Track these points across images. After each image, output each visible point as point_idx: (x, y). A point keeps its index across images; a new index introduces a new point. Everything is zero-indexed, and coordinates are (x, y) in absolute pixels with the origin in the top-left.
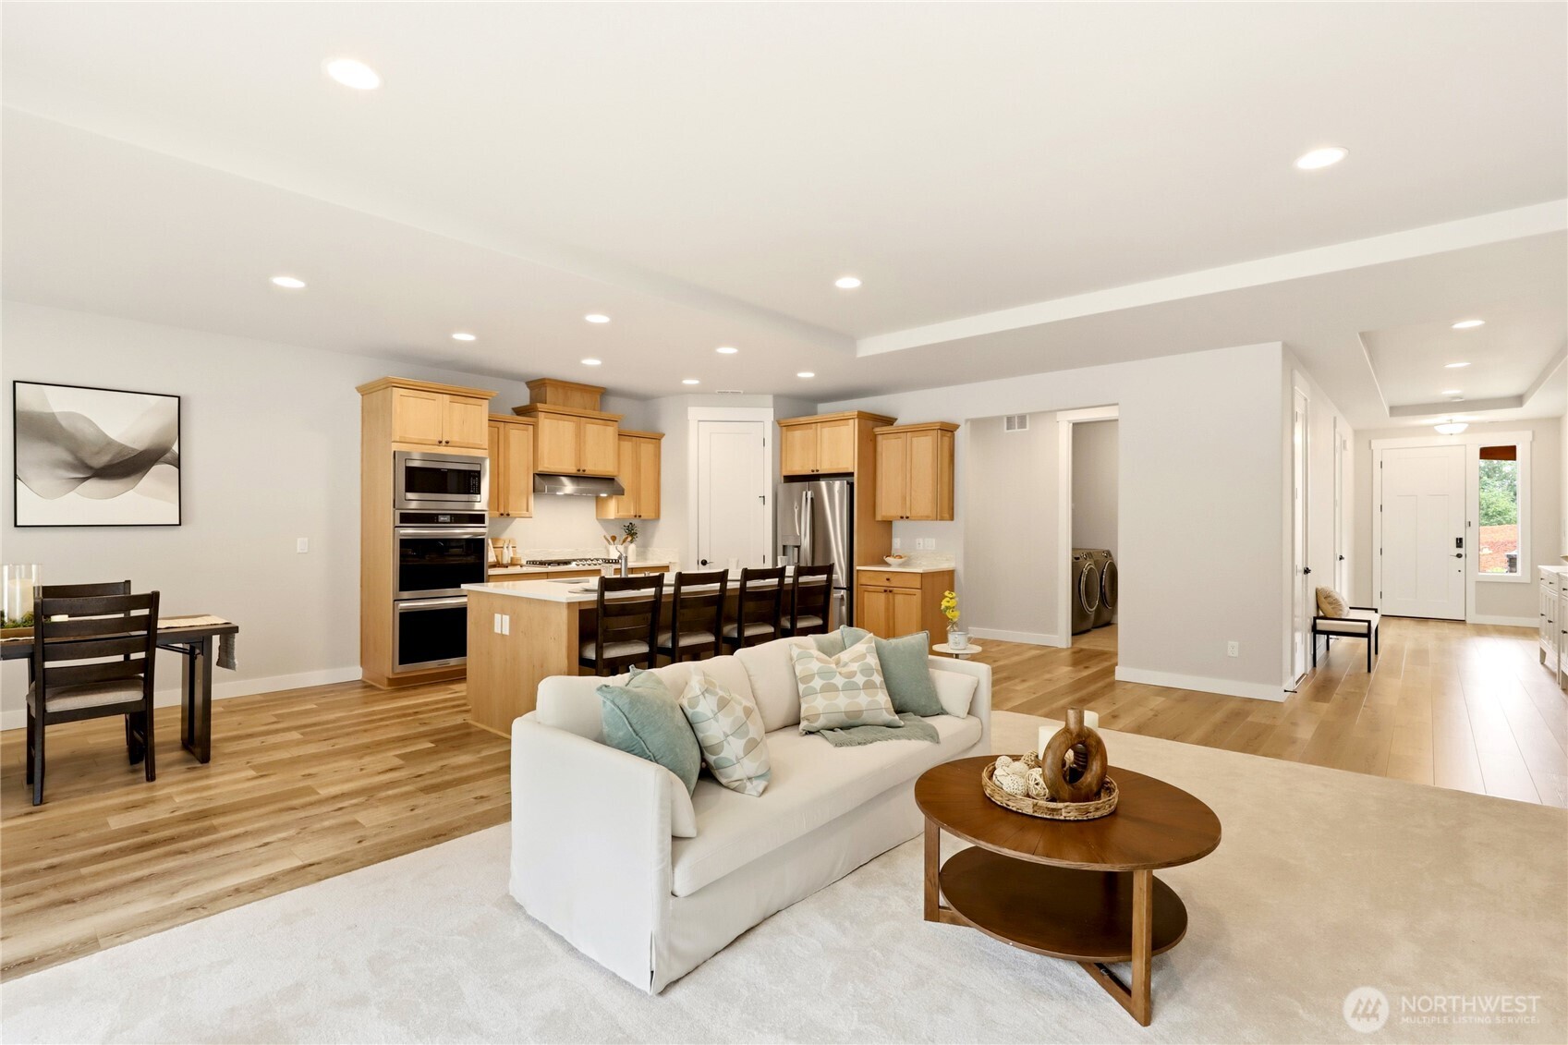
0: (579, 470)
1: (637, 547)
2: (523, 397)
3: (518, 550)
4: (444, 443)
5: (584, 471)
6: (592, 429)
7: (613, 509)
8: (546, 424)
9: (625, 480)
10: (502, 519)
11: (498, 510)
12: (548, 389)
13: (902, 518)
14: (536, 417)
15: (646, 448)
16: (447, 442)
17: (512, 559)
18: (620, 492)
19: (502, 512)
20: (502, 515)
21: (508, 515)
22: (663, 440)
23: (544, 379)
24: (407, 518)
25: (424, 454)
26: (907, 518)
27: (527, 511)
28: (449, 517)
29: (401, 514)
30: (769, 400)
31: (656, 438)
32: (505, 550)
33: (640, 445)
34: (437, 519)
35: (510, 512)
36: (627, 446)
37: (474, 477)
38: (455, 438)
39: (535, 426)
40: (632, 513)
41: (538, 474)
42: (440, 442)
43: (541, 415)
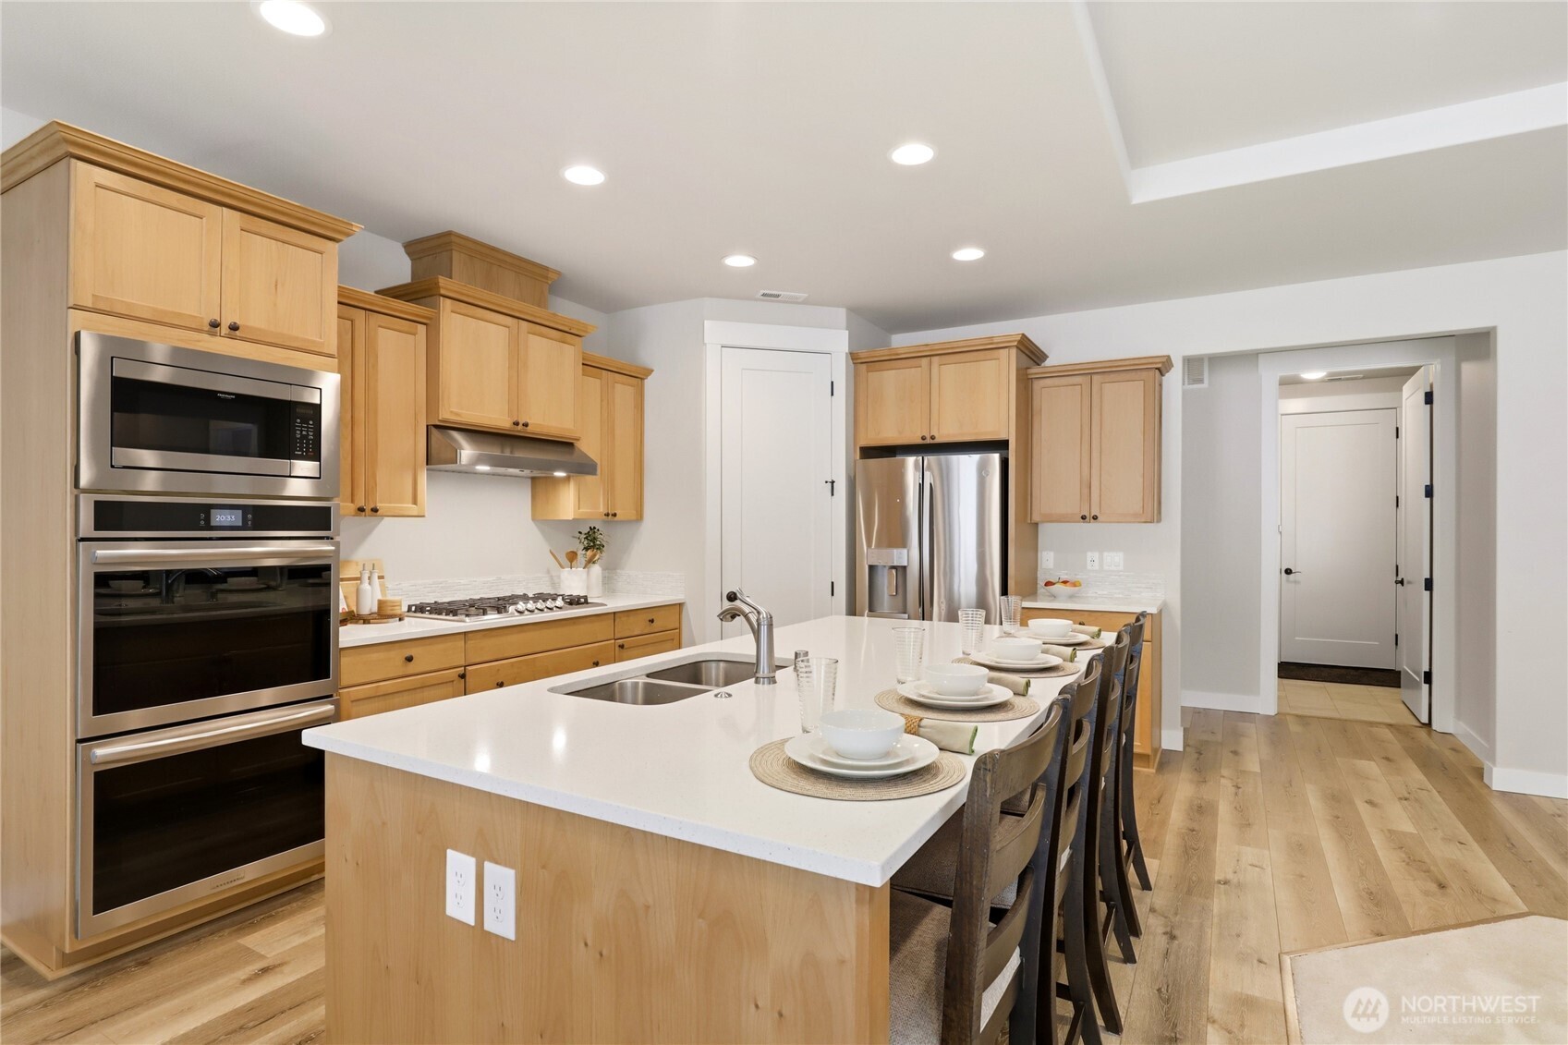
0: (516, 424)
1: (604, 570)
2: (400, 270)
3: (389, 583)
4: (224, 329)
5: (526, 425)
6: (540, 348)
7: (569, 502)
8: (455, 325)
9: (589, 446)
10: (361, 519)
11: (352, 501)
12: (455, 255)
13: (1084, 518)
14: (436, 306)
15: (623, 391)
16: (234, 328)
17: (381, 604)
18: (584, 468)
19: (361, 504)
20: (361, 510)
21: (375, 510)
22: (649, 382)
23: (449, 234)
24: (113, 517)
25: (177, 351)
26: (1095, 518)
27: (415, 502)
28: (240, 512)
29: (97, 503)
30: (841, 313)
31: (637, 376)
32: (366, 586)
33: (614, 387)
34: (208, 519)
35: (379, 505)
36: (594, 384)
37: (305, 421)
38: (254, 319)
39: (432, 326)
40: (602, 509)
41: (436, 427)
42: (215, 325)
43: (446, 305)
